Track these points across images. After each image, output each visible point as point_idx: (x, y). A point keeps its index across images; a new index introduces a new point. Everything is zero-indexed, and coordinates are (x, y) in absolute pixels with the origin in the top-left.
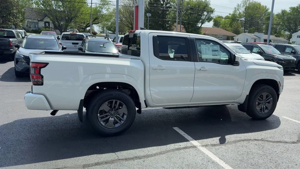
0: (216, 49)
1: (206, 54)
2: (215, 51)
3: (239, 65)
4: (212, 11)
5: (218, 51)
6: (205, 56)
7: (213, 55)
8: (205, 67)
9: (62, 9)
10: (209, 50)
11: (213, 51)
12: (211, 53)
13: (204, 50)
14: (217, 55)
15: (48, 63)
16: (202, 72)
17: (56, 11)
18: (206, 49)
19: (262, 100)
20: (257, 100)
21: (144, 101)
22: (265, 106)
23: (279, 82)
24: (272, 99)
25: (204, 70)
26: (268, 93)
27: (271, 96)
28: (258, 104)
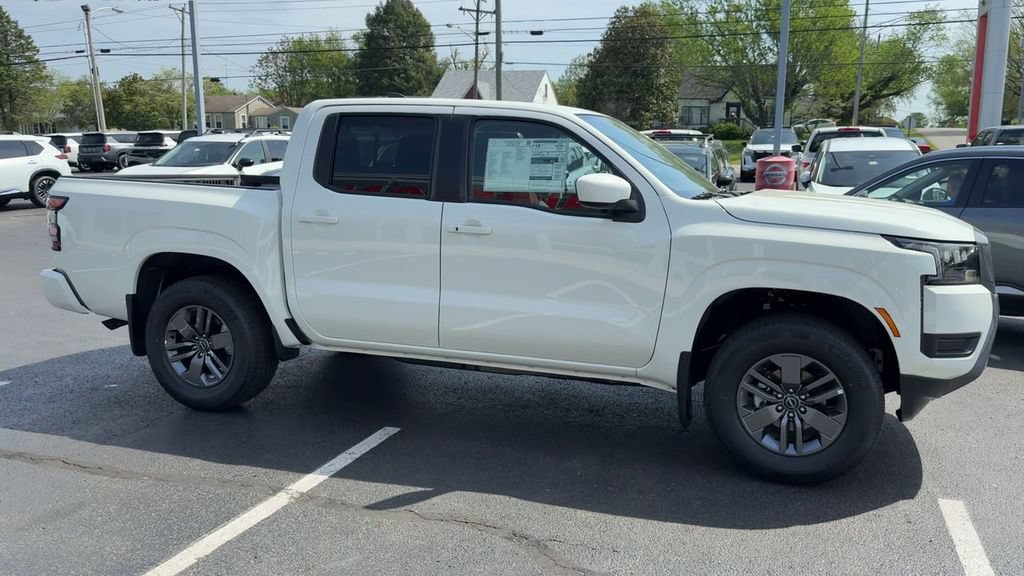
0: (551, 155)
1: (504, 173)
2: (547, 161)
3: (641, 220)
5: (556, 160)
7: (531, 178)
8: (484, 222)
10: (519, 158)
11: (535, 161)
12: (526, 168)
13: (499, 157)
14: (549, 179)
15: (68, 199)
18: (506, 155)
19: (779, 389)
20: (745, 384)
21: (286, 320)
22: (801, 420)
23: (882, 311)
24: (840, 392)
25: (475, 230)
26: (812, 360)
27: (831, 376)
28: (762, 404)
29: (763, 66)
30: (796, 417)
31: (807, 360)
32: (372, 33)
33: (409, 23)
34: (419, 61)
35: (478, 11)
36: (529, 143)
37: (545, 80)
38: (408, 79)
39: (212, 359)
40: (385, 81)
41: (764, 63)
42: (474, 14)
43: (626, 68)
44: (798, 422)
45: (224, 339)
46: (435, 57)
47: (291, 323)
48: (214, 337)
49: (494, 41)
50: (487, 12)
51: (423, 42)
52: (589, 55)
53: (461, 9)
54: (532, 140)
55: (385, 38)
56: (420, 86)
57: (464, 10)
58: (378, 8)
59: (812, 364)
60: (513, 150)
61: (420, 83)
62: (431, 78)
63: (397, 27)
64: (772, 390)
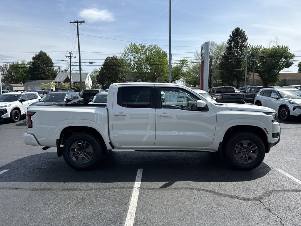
1: (170, 101)
2: (181, 97)
3: (208, 111)
4: (292, 56)
5: (184, 97)
6: (169, 102)
7: (178, 102)
8: (167, 113)
9: (149, 72)
10: (174, 97)
11: (178, 97)
12: (176, 99)
13: (168, 97)
14: (182, 102)
15: (35, 112)
16: (163, 117)
17: (145, 73)
18: (170, 96)
19: (242, 148)
20: (235, 148)
21: (109, 142)
22: (248, 155)
23: (265, 129)
24: (256, 148)
25: (165, 115)
26: (250, 141)
27: (254, 145)
28: (238, 153)
29: (147, 73)
30: (246, 155)
31: (249, 141)
32: (34, 62)
33: (46, 59)
34: (49, 70)
35: (71, 57)
36: (176, 93)
37: (88, 75)
38: (46, 75)
39: (86, 155)
40: (39, 76)
41: (148, 72)
42: (70, 57)
43: (110, 72)
44: (247, 156)
45: (90, 149)
46: (54, 69)
47: (110, 143)
48: (87, 149)
49: (79, 65)
50: (73, 57)
51: (50, 64)
52: (100, 69)
53: (66, 56)
54: (176, 92)
55: (39, 64)
56: (49, 77)
57: (67, 56)
58: (36, 55)
59: (250, 142)
60: (172, 95)
61: (49, 76)
62: (52, 75)
63: (42, 61)
64: (241, 149)
